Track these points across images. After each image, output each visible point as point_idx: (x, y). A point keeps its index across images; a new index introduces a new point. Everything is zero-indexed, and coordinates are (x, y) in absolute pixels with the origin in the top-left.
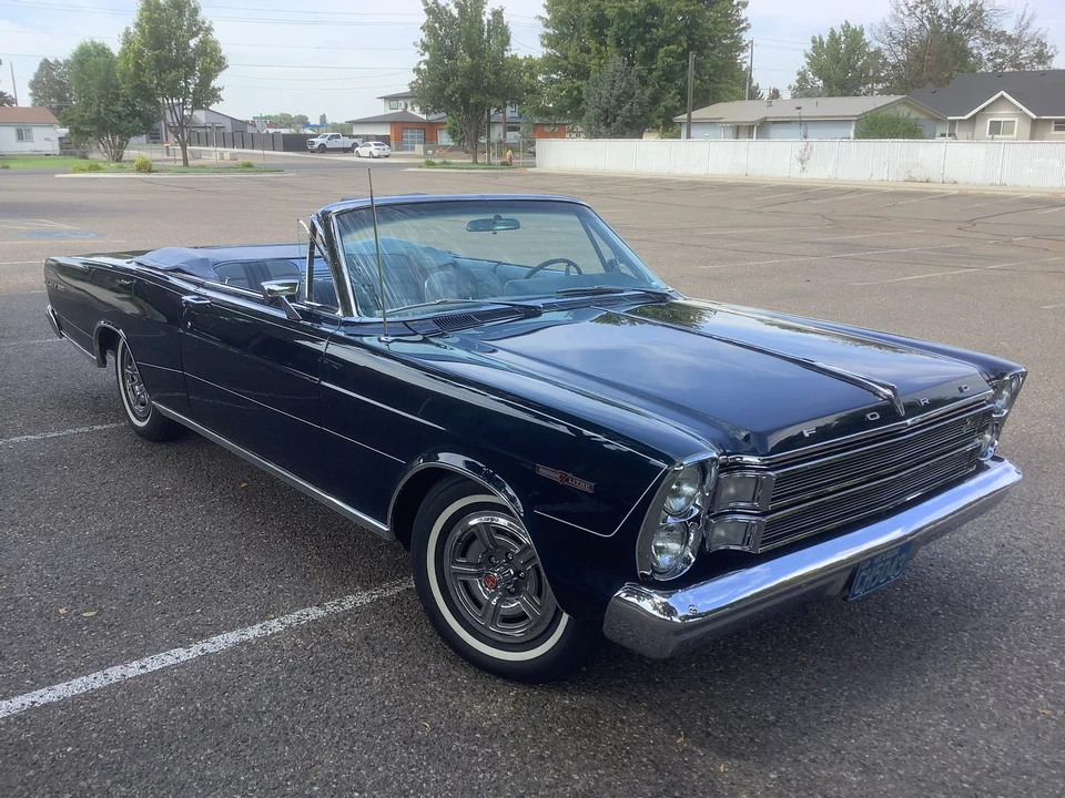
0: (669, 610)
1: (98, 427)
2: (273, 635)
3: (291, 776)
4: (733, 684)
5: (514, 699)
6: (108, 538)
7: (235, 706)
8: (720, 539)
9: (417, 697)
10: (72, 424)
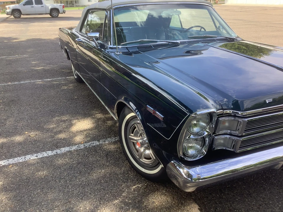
1: (68, 77)
2: (80, 150)
5: (145, 187)
6: (52, 111)
7: (55, 175)
9: (113, 180)
10: (61, 76)
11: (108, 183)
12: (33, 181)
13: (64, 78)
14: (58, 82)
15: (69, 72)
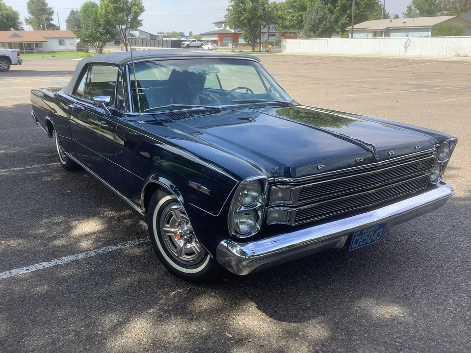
0: (243, 253)
1: (49, 164)
2: (90, 257)
3: (74, 322)
4: (295, 288)
5: (188, 291)
6: (34, 212)
7: (61, 289)
8: (275, 219)
9: (144, 289)
10: (38, 163)
11: (137, 293)
12: (29, 299)
13: (43, 165)
14: (35, 171)
15: (49, 157)
